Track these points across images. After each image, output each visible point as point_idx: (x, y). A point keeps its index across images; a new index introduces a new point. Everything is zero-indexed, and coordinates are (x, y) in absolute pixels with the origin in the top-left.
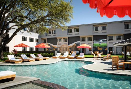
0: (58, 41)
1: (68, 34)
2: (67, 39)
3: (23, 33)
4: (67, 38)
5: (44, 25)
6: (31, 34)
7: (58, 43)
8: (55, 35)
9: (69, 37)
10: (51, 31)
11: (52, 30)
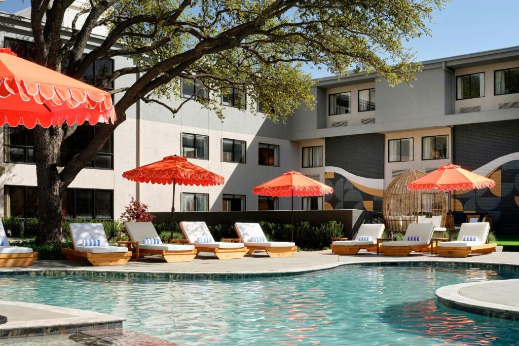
0: (393, 157)
1: (450, 111)
2: (443, 139)
3: (175, 112)
4: (448, 132)
5: (283, 56)
6: (220, 115)
7: (389, 168)
8: (372, 121)
9: (455, 129)
10: (350, 94)
11: (355, 90)
